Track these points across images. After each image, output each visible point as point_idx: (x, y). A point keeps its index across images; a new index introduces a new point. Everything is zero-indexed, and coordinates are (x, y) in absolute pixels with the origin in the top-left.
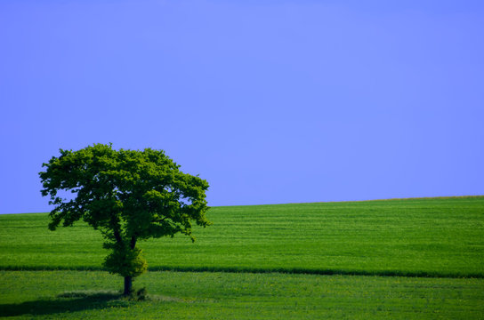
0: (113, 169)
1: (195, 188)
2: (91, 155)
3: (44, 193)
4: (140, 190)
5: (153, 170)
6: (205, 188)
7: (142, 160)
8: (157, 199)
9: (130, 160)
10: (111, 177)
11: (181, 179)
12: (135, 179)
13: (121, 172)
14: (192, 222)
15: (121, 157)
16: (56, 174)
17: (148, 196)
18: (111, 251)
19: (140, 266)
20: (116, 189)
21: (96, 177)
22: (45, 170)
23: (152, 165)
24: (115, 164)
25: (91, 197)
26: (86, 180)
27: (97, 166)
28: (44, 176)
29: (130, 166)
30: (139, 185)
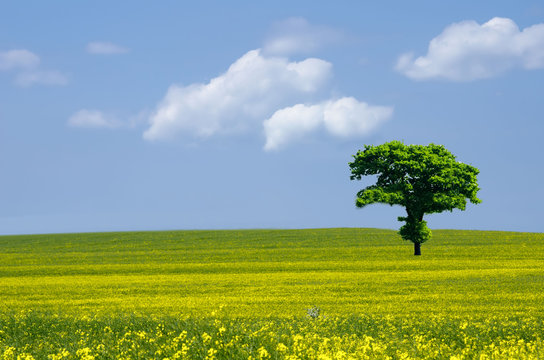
0: (405, 159)
1: (469, 173)
2: (388, 149)
3: (352, 178)
4: (426, 175)
5: (435, 160)
6: (476, 174)
7: (427, 153)
8: (440, 183)
9: (418, 152)
10: (403, 166)
11: (457, 166)
12: (422, 167)
13: (411, 162)
14: (468, 200)
15: (411, 150)
16: (361, 164)
17: (432, 180)
18: (404, 223)
19: (426, 235)
20: (407, 175)
21: (392, 166)
22: (353, 161)
23: (435, 156)
24: (406, 156)
25: (388, 181)
26: (384, 168)
27: (392, 157)
28: (352, 165)
29: (418, 158)
30: (424, 172)
